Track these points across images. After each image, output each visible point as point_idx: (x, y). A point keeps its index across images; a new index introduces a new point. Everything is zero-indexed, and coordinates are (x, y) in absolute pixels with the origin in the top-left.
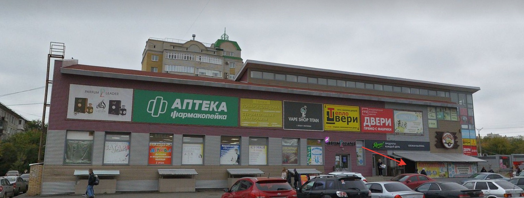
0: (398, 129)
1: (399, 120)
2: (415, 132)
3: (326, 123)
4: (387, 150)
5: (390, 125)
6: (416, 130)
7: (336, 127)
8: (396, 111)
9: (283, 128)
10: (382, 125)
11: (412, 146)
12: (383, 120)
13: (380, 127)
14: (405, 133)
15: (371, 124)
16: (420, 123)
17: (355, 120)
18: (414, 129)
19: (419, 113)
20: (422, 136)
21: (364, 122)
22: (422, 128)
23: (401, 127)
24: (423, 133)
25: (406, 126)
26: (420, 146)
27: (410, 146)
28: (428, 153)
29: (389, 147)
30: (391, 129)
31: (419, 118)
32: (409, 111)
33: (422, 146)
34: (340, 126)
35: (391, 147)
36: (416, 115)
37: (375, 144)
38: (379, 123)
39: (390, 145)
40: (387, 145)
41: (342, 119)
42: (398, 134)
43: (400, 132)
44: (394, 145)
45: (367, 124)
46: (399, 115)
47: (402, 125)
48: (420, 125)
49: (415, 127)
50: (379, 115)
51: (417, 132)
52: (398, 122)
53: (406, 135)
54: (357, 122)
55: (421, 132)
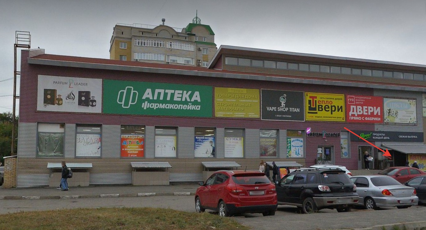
0: (388, 119)
1: (389, 109)
2: (407, 121)
3: (307, 112)
4: (375, 142)
5: (379, 114)
6: (408, 119)
7: (318, 117)
8: (386, 99)
9: (260, 118)
10: (369, 114)
11: (404, 137)
12: (371, 109)
13: (368, 116)
14: (395, 123)
15: (358, 114)
16: (413, 112)
17: (340, 109)
18: (407, 118)
19: (413, 101)
20: (415, 125)
21: (350, 111)
22: (416, 118)
23: (392, 116)
24: (416, 123)
25: (397, 115)
26: (412, 137)
27: (401, 137)
28: (421, 144)
29: (377, 138)
30: (379, 119)
31: (412, 106)
32: (401, 98)
33: (414, 137)
34: (323, 116)
35: (379, 138)
36: (409, 103)
37: (362, 135)
38: (366, 112)
39: (378, 136)
40: (375, 136)
41: (325, 108)
42: (387, 124)
43: (390, 121)
44: (383, 136)
45: (353, 113)
46: (389, 103)
47: (393, 114)
48: (413, 114)
49: (407, 116)
50: (367, 104)
51: (409, 122)
52: (388, 111)
53: (397, 125)
54: (342, 111)
55: (414, 122)
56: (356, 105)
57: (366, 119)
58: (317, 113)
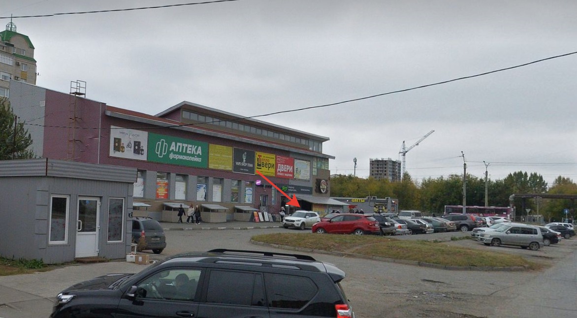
1: (297, 168)
2: (305, 178)
3: (256, 168)
4: (289, 192)
5: (292, 171)
7: (261, 172)
8: (296, 160)
9: (232, 170)
10: (287, 171)
12: (288, 167)
15: (282, 170)
16: (308, 171)
18: (305, 175)
20: (309, 182)
21: (278, 168)
22: (309, 176)
27: (302, 189)
28: (311, 196)
30: (292, 175)
31: (308, 166)
32: (303, 160)
33: (308, 190)
34: (264, 171)
36: (307, 163)
37: (283, 187)
38: (285, 169)
40: (290, 188)
41: (265, 165)
43: (296, 177)
44: (293, 188)
46: (297, 163)
47: (298, 172)
50: (286, 163)
53: (300, 181)
54: (274, 168)
55: (308, 179)
56: (281, 164)
57: (286, 175)
58: (261, 168)
